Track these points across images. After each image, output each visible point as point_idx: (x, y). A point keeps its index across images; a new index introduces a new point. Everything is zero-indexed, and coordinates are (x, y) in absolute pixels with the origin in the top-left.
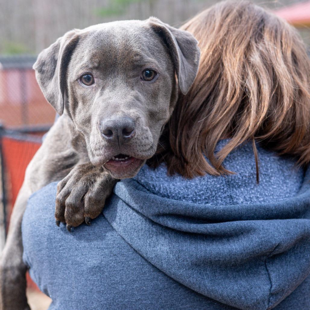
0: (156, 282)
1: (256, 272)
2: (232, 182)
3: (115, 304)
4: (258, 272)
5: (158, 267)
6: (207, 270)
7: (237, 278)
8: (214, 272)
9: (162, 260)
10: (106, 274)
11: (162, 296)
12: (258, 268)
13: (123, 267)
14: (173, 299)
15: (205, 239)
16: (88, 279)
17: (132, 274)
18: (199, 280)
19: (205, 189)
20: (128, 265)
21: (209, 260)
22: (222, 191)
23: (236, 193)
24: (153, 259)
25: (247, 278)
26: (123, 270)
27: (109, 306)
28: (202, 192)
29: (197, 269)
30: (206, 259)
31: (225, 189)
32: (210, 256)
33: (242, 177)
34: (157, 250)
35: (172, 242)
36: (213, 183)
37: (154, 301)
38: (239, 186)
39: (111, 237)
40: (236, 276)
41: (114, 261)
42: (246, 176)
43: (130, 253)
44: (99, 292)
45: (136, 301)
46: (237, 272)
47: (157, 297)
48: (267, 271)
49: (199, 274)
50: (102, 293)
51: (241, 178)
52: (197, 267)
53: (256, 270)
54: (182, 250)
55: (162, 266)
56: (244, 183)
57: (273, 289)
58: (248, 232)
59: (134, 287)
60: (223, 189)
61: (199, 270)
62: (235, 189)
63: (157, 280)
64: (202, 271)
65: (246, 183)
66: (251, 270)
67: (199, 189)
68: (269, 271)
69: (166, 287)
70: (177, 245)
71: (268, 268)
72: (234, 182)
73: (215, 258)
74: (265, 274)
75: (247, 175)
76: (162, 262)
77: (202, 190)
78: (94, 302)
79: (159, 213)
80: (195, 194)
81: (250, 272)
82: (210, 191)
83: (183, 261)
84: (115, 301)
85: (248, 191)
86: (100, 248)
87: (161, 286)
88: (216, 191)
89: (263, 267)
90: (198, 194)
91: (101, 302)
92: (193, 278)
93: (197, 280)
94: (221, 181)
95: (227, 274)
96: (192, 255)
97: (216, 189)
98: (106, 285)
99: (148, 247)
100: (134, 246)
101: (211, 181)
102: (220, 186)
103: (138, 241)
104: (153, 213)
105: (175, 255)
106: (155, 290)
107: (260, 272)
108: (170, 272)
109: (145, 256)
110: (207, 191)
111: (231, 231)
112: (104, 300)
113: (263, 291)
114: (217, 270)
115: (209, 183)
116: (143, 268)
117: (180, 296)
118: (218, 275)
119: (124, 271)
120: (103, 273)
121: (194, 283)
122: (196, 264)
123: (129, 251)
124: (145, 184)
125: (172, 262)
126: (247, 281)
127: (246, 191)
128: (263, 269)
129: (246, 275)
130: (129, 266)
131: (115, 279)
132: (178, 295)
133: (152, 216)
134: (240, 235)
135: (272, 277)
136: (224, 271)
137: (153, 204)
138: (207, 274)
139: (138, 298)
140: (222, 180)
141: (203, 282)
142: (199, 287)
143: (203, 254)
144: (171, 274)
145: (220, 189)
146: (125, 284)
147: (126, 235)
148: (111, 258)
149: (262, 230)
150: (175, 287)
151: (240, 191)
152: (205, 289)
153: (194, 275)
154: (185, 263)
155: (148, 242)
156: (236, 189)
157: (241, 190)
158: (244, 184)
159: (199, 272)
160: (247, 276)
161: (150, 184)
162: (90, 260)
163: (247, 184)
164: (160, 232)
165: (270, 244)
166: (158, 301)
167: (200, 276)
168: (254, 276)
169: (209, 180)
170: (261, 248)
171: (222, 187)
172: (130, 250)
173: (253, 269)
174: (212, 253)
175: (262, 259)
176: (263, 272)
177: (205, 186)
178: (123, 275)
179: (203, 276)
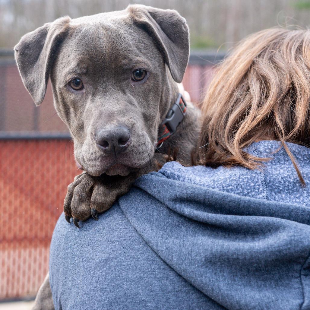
0: (166, 282)
1: (288, 284)
2: (271, 184)
3: (116, 304)
4: (291, 285)
5: (168, 262)
6: (225, 272)
7: (262, 288)
8: (234, 276)
9: (173, 253)
10: (113, 269)
11: (171, 300)
12: (291, 281)
13: (131, 261)
14: (184, 306)
15: (227, 237)
16: (94, 275)
17: (140, 269)
18: (213, 281)
19: (235, 185)
20: (137, 259)
21: (226, 257)
22: (257, 191)
23: (275, 198)
24: (164, 252)
25: (274, 290)
26: (130, 264)
27: (110, 306)
28: (231, 187)
29: (212, 267)
30: (222, 255)
31: (261, 189)
32: (227, 252)
33: (285, 182)
34: (169, 243)
35: (188, 236)
36: (246, 180)
37: (160, 304)
38: (279, 190)
39: (125, 230)
40: (261, 285)
41: (122, 255)
42: (289, 182)
43: (141, 246)
44: (101, 290)
45: (140, 302)
46: (263, 280)
47: (164, 300)
48: (302, 284)
49: (214, 273)
50: (105, 291)
51: (282, 182)
52: (211, 266)
53: (287, 282)
54: (196, 243)
55: (171, 260)
56: (286, 188)
57: (304, 305)
58: (277, 230)
59: (139, 286)
60: (259, 189)
61: (215, 269)
62: (273, 193)
63: (167, 280)
64: (218, 272)
65: (288, 190)
66: (281, 281)
67: (228, 183)
68: (304, 285)
69: (176, 290)
70: (192, 239)
71: (303, 281)
72: (274, 185)
73: (233, 255)
74: (299, 288)
75: (292, 180)
76: (172, 256)
77: (231, 185)
78: (95, 302)
79: (176, 197)
80: (222, 188)
81: (280, 283)
82: (242, 188)
83: (196, 256)
84: (117, 301)
85: (291, 199)
86: (111, 241)
87: (170, 288)
88: (248, 189)
89: (297, 280)
90: (225, 188)
91: (102, 301)
92: (206, 277)
93: (210, 281)
94: (256, 180)
95: (250, 281)
96: (207, 250)
97: (249, 188)
98: (110, 281)
99: (160, 239)
100: (145, 237)
101: (244, 178)
102: (254, 185)
103: (151, 232)
104: (170, 197)
105: (188, 249)
106: (163, 291)
107: (293, 285)
108: (180, 268)
109: (155, 248)
110: (237, 187)
111: (255, 225)
112: (106, 299)
113: (292, 305)
114: (237, 274)
115: (241, 180)
116: (152, 263)
117: (192, 303)
118: (238, 280)
119: (131, 266)
120: (109, 268)
121: (206, 283)
122: (211, 261)
123: (140, 244)
124: (170, 175)
125: (184, 256)
126: (274, 293)
127: (288, 199)
128: (297, 282)
129: (274, 286)
130: (138, 261)
131: (120, 275)
132: (190, 303)
133: (169, 200)
134: (267, 232)
135: (306, 291)
136: (246, 277)
137: (170, 188)
138: (224, 276)
139: (143, 299)
140: (258, 179)
141: (217, 283)
142: (213, 290)
143: (219, 248)
144: (181, 271)
145: (255, 188)
146: (130, 281)
147: (138, 225)
148: (120, 252)
149: (293, 228)
150: (187, 291)
151: (280, 196)
152: (219, 293)
153: (208, 274)
154: (198, 258)
155: (161, 233)
156: (275, 193)
157: (282, 196)
158: (287, 190)
159: (215, 272)
160: (275, 288)
161: (175, 174)
162: (99, 254)
163: (291, 191)
164: (177, 224)
165: (301, 245)
166: (165, 305)
167: (214, 276)
168: (285, 289)
169: (241, 177)
170: (289, 249)
171: (258, 187)
172: (142, 243)
173: (284, 281)
174: (230, 248)
175: (295, 269)
176: (296, 286)
177: (235, 182)
178: (129, 271)
179: (219, 277)
